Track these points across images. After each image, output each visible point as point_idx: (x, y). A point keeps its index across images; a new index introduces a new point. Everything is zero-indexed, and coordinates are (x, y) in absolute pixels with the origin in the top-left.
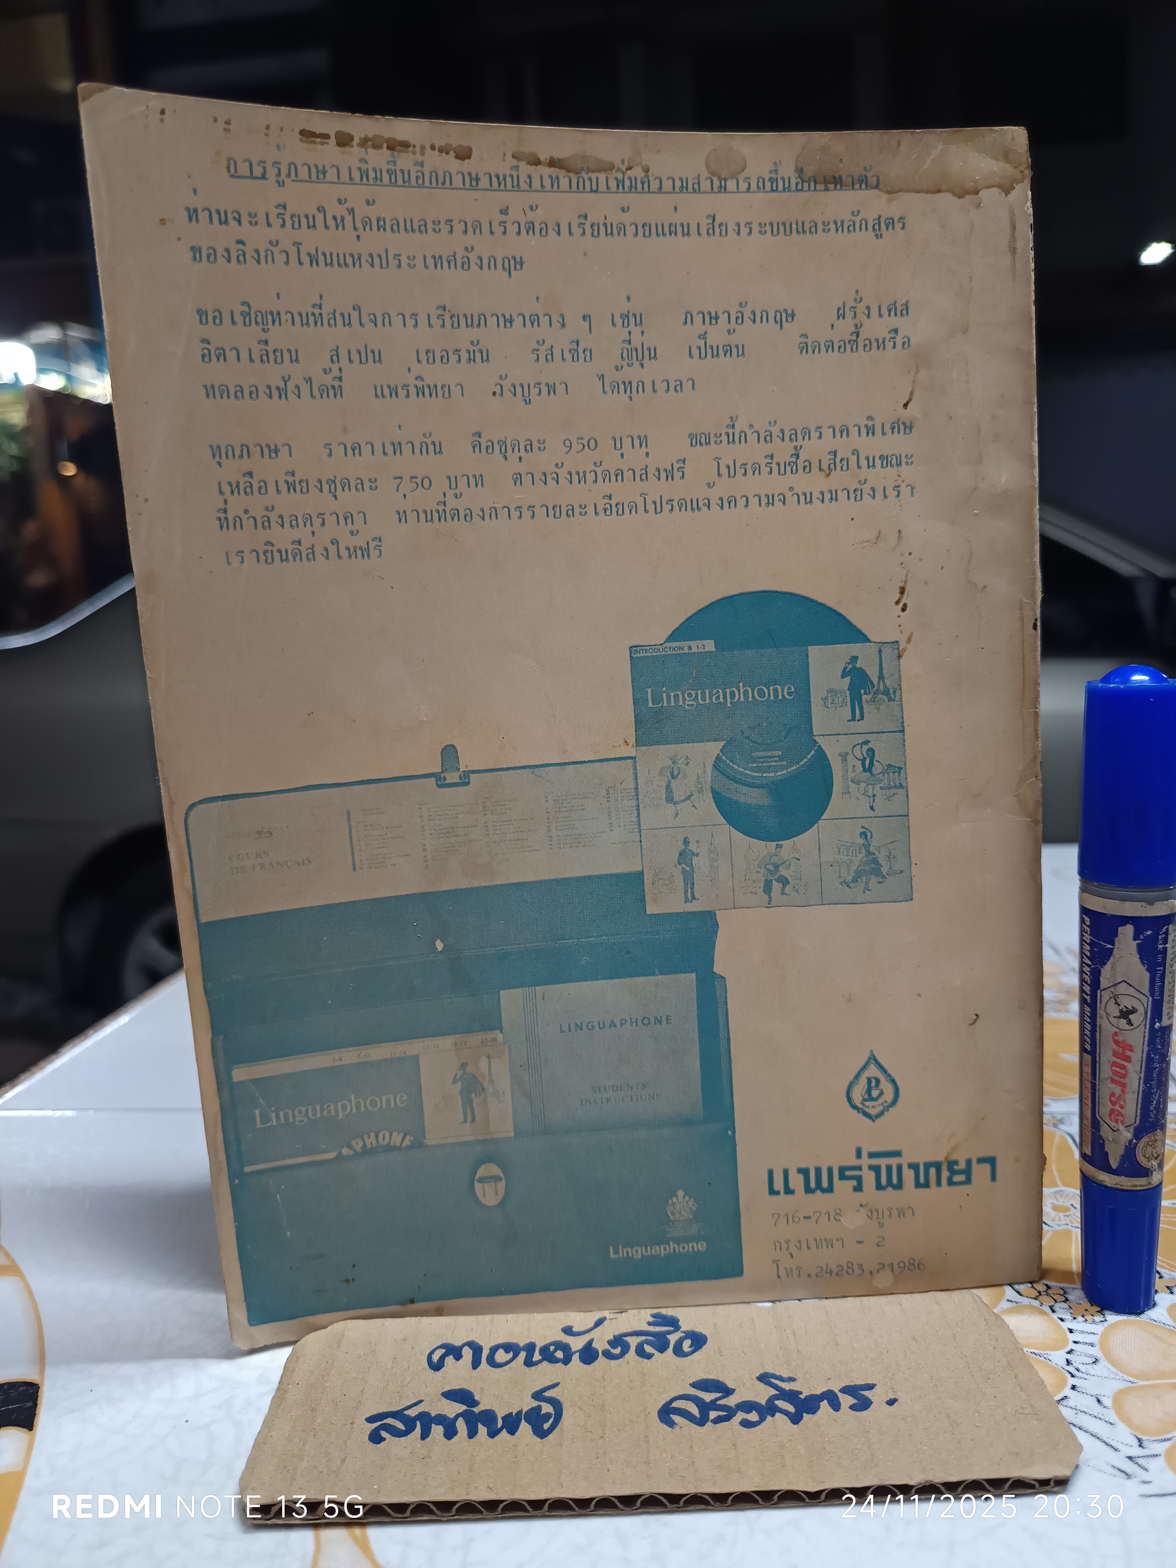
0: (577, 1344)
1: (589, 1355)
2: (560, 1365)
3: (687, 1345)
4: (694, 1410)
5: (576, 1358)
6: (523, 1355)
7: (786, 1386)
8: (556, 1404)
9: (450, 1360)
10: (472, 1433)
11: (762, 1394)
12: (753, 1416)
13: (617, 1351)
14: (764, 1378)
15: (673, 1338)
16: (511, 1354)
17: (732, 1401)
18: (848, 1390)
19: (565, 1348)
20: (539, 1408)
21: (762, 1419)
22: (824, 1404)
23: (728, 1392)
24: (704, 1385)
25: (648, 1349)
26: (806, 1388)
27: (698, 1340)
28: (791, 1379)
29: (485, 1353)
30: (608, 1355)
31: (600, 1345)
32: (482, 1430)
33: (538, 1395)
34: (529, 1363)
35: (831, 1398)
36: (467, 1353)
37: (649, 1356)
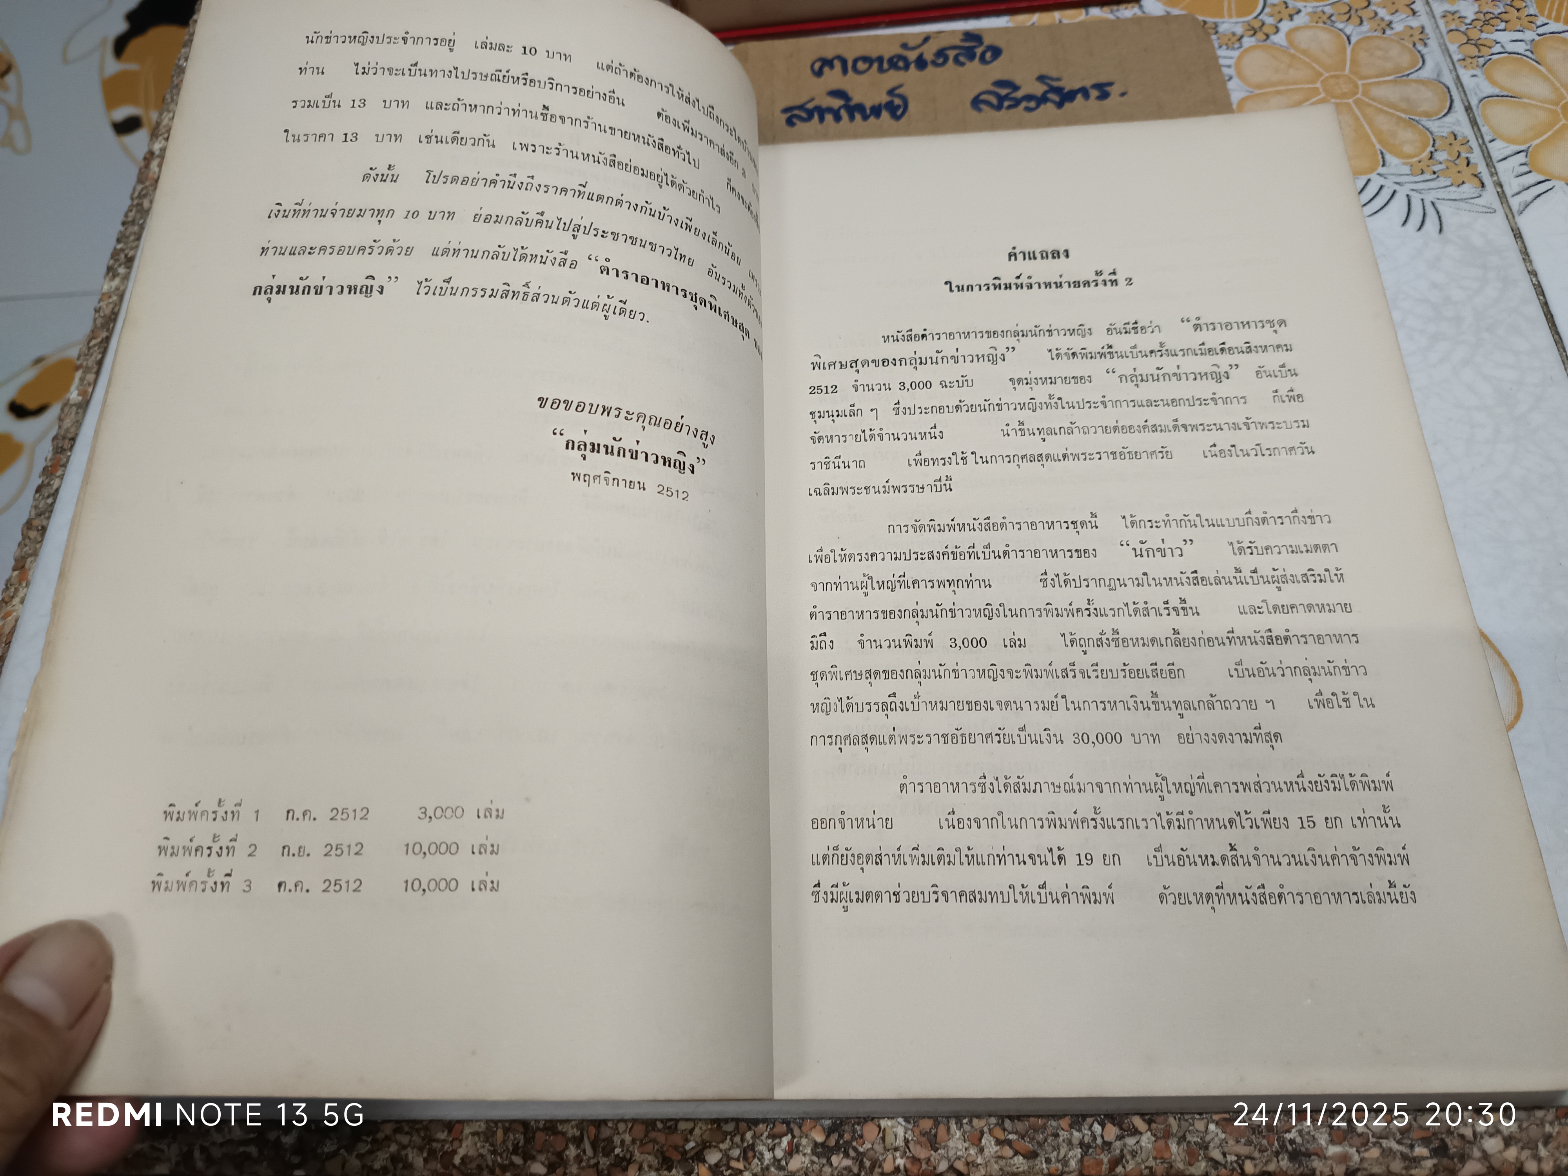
0: (912, 56)
1: (921, 63)
3: (988, 55)
4: (994, 100)
5: (913, 66)
6: (876, 66)
7: (1055, 84)
8: (905, 100)
10: (852, 118)
11: (1039, 89)
12: (1032, 104)
13: (941, 60)
14: (1041, 78)
15: (979, 51)
16: (867, 65)
17: (1019, 94)
18: (1096, 86)
19: (905, 59)
20: (892, 102)
21: (1038, 106)
22: (1079, 96)
23: (1016, 88)
25: (962, 59)
26: (1069, 84)
27: (996, 52)
28: (1058, 79)
30: (934, 63)
31: (929, 56)
32: (858, 116)
33: (891, 92)
34: (881, 70)
35: (1084, 91)
36: (837, 65)
37: (962, 64)
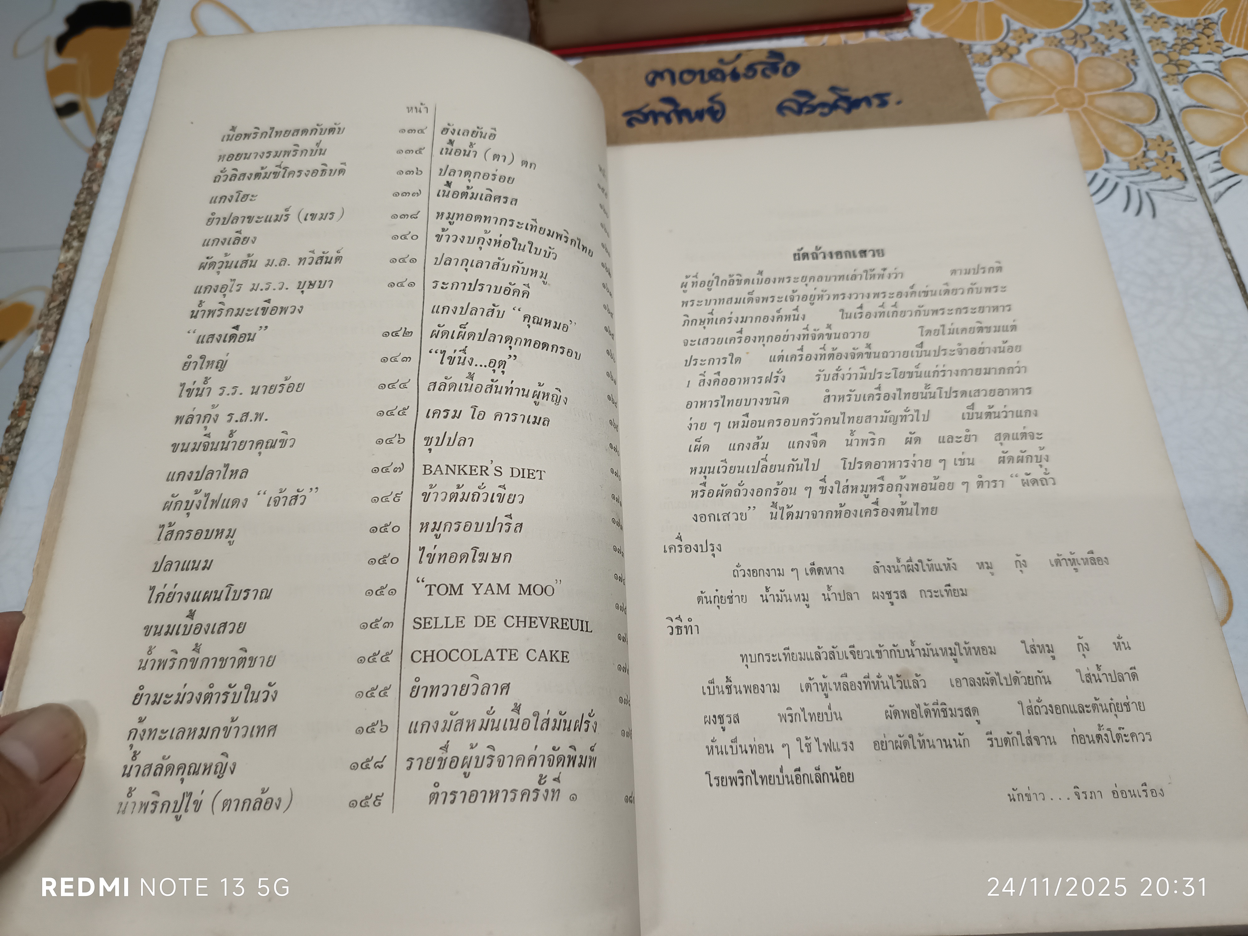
0: (728, 69)
1: (735, 76)
2: (720, 82)
3: (789, 69)
4: (795, 107)
5: (728, 78)
7: (844, 94)
8: (722, 104)
9: (658, 80)
10: (680, 119)
11: (831, 98)
12: (826, 110)
13: (751, 74)
14: (832, 89)
15: (781, 66)
17: (815, 102)
18: (876, 96)
19: (721, 72)
21: (831, 112)
22: (863, 103)
23: (812, 96)
24: (800, 93)
26: (854, 94)
27: (796, 65)
28: (847, 90)
29: (677, 76)
30: (746, 76)
31: (741, 69)
32: (685, 118)
33: (712, 99)
34: (703, 80)
35: (867, 100)
36: (667, 76)
37: (768, 77)
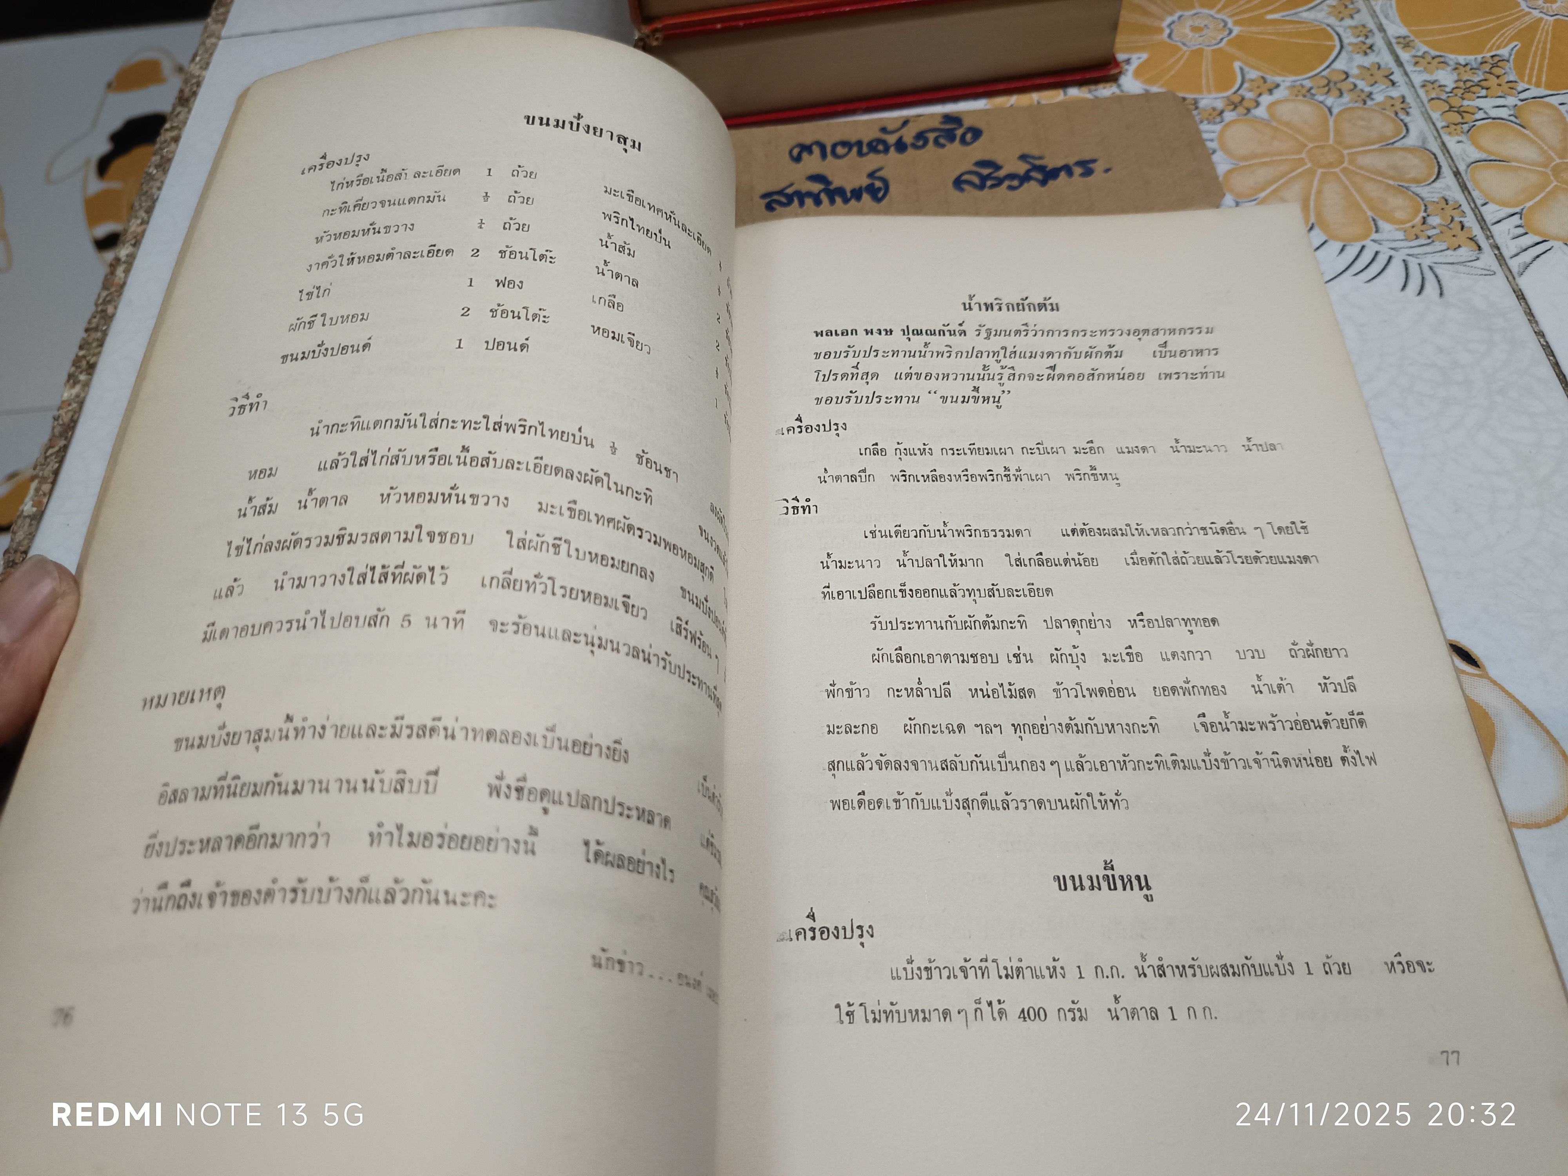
0: (892, 139)
1: (901, 146)
2: (881, 156)
3: (969, 137)
4: (976, 180)
5: (892, 149)
6: (855, 150)
7: (1038, 162)
8: (885, 182)
9: (805, 155)
10: (832, 200)
11: (1022, 168)
12: (1015, 183)
13: (920, 143)
14: (1024, 158)
15: (959, 132)
16: (846, 150)
17: (1002, 174)
18: (1080, 163)
19: (884, 142)
20: (873, 185)
21: (1021, 185)
22: (1063, 174)
23: (998, 168)
24: (982, 163)
25: (942, 141)
26: (1052, 163)
27: (977, 133)
28: (1041, 158)
29: (829, 149)
30: (914, 146)
31: (909, 139)
32: (838, 199)
34: (860, 153)
35: (1068, 169)
36: (816, 150)
37: (943, 146)
